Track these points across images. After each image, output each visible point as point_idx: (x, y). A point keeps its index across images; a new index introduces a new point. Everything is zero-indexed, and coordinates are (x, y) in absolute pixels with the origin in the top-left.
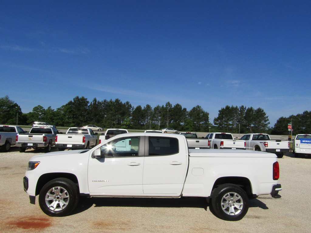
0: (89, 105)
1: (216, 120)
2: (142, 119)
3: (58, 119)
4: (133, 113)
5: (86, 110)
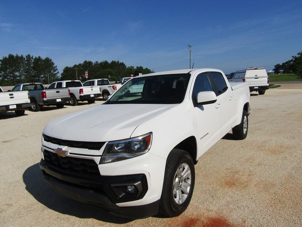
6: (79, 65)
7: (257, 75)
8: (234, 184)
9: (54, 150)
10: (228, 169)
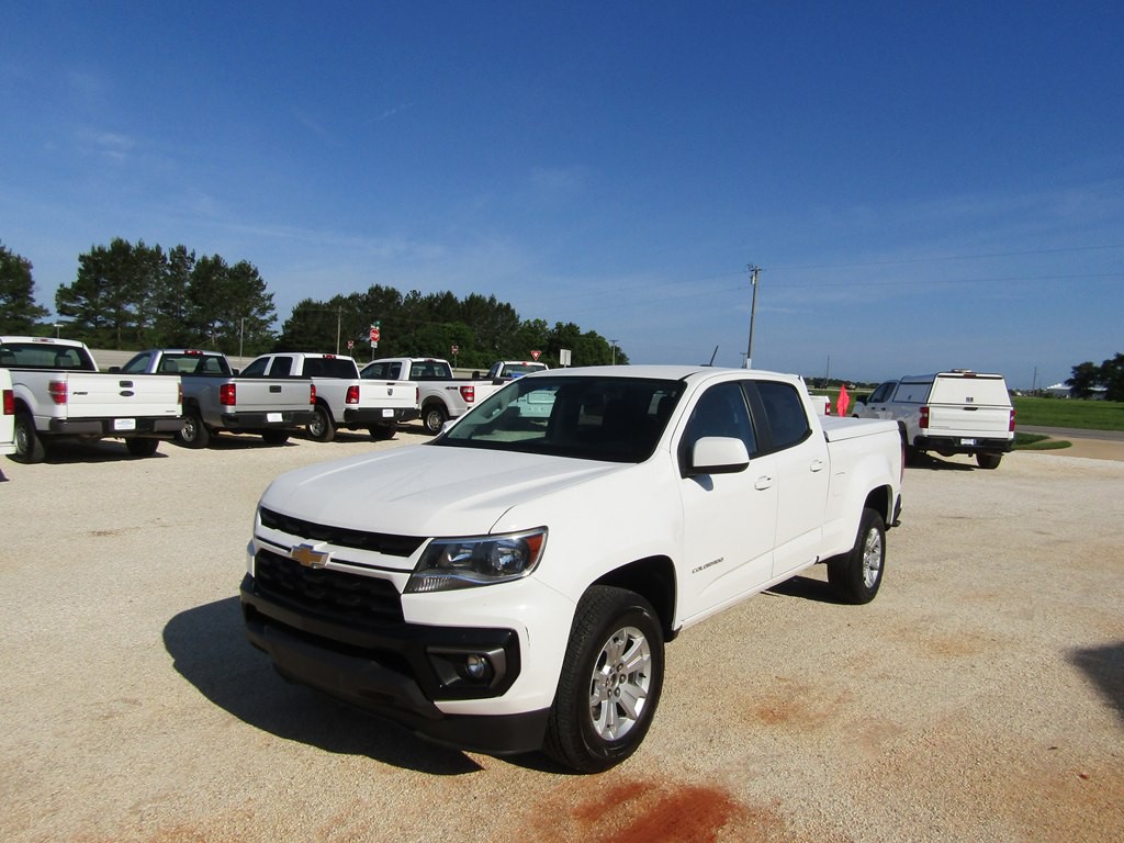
1: (64, 294)
6: (350, 298)
7: (972, 399)
8: (784, 718)
9: (289, 549)
10: (780, 679)
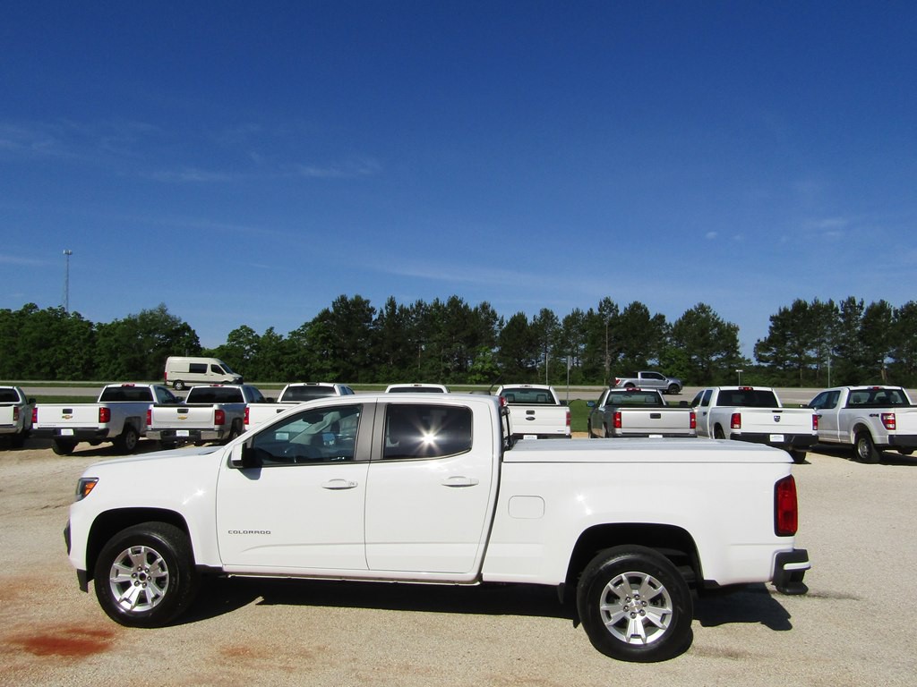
0: (375, 317)
1: (761, 347)
2: (531, 351)
3: (293, 362)
4: (500, 335)
5: (367, 334)
